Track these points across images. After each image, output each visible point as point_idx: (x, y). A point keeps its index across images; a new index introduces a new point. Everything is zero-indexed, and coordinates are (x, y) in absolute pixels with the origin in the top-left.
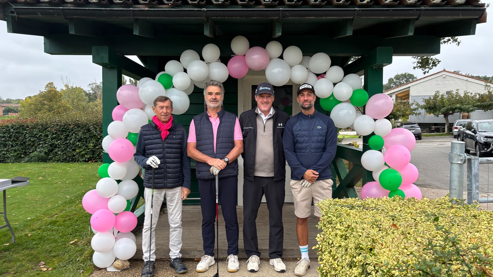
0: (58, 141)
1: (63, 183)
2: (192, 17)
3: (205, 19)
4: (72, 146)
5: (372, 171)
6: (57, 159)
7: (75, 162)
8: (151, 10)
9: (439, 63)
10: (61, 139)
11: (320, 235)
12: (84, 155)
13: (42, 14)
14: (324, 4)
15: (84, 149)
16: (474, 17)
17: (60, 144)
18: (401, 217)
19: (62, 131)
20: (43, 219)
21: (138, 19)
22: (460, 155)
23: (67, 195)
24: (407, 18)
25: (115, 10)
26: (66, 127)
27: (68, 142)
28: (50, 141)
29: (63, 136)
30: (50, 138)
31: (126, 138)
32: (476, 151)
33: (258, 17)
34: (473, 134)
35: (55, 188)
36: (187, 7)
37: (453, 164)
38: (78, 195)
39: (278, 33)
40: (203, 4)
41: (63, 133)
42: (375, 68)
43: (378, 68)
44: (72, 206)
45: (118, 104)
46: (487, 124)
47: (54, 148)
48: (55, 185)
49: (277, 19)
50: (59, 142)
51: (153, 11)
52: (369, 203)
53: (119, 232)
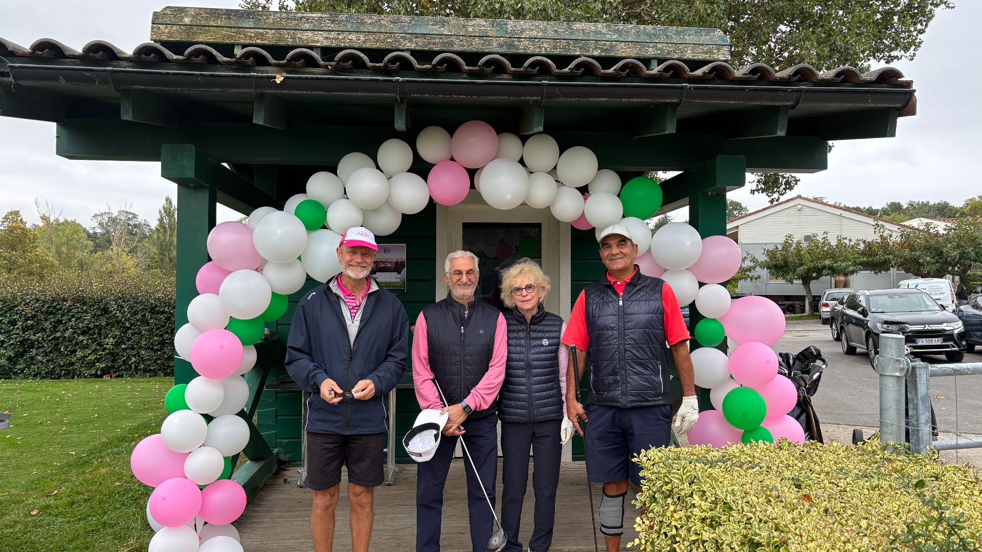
0: (38, 333)
1: (56, 424)
2: (374, 92)
3: (398, 97)
4: (67, 343)
5: (710, 390)
6: (34, 371)
7: (73, 378)
8: (292, 78)
9: (796, 184)
10: (44, 330)
11: (642, 519)
12: (94, 363)
13: (68, 79)
14: (624, 74)
15: (93, 351)
16: (893, 106)
17: (40, 339)
18: (810, 480)
19: (47, 312)
20: (26, 500)
21: (263, 94)
22: (898, 361)
23: (70, 447)
24: (777, 104)
25: (219, 76)
26: (55, 304)
27: (58, 334)
28: (21, 333)
29: (48, 323)
30: (20, 327)
31: (225, 329)
32: (868, 349)
33: (501, 96)
34: (861, 316)
35: (41, 434)
36: (362, 74)
37: (885, 378)
38: (95, 449)
39: (538, 126)
40: (395, 68)
41: (49, 317)
42: (712, 194)
43: (718, 195)
44: (84, 472)
45: (210, 259)
46: (886, 297)
47: (28, 347)
48: (40, 428)
49: (536, 101)
50: (39, 337)
51: (297, 78)
52: (737, 454)
53: (206, 523)
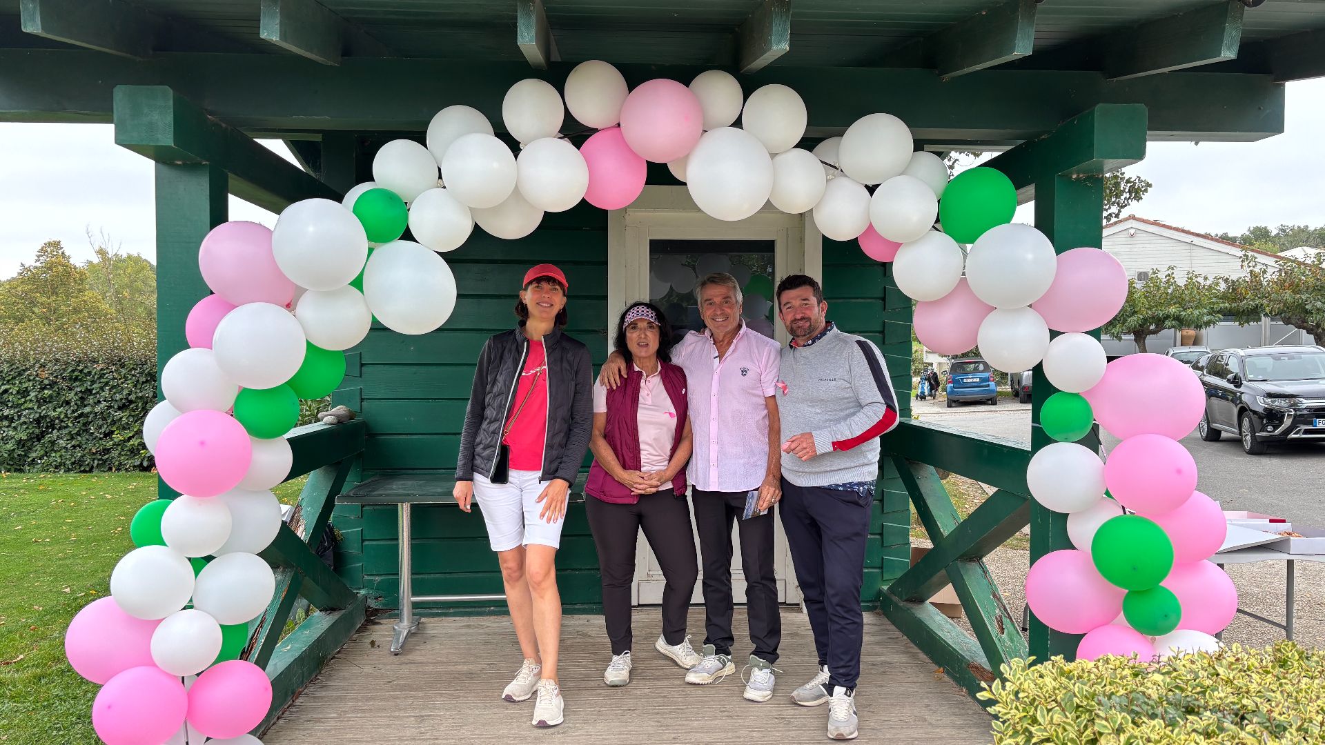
0: (60, 407)
4: (101, 422)
5: (1067, 515)
6: (56, 460)
7: (110, 469)
9: (1146, 191)
10: (68, 403)
12: (138, 450)
15: (136, 433)
17: (62, 416)
19: (70, 378)
26: (82, 366)
27: (87, 410)
28: (35, 407)
29: (73, 393)
30: (34, 399)
34: (1231, 387)
39: (779, 42)
41: (74, 385)
42: (1078, 179)
43: (1088, 178)
45: (212, 293)
46: (1270, 360)
47: (46, 427)
50: (61, 413)
53: (208, 739)
